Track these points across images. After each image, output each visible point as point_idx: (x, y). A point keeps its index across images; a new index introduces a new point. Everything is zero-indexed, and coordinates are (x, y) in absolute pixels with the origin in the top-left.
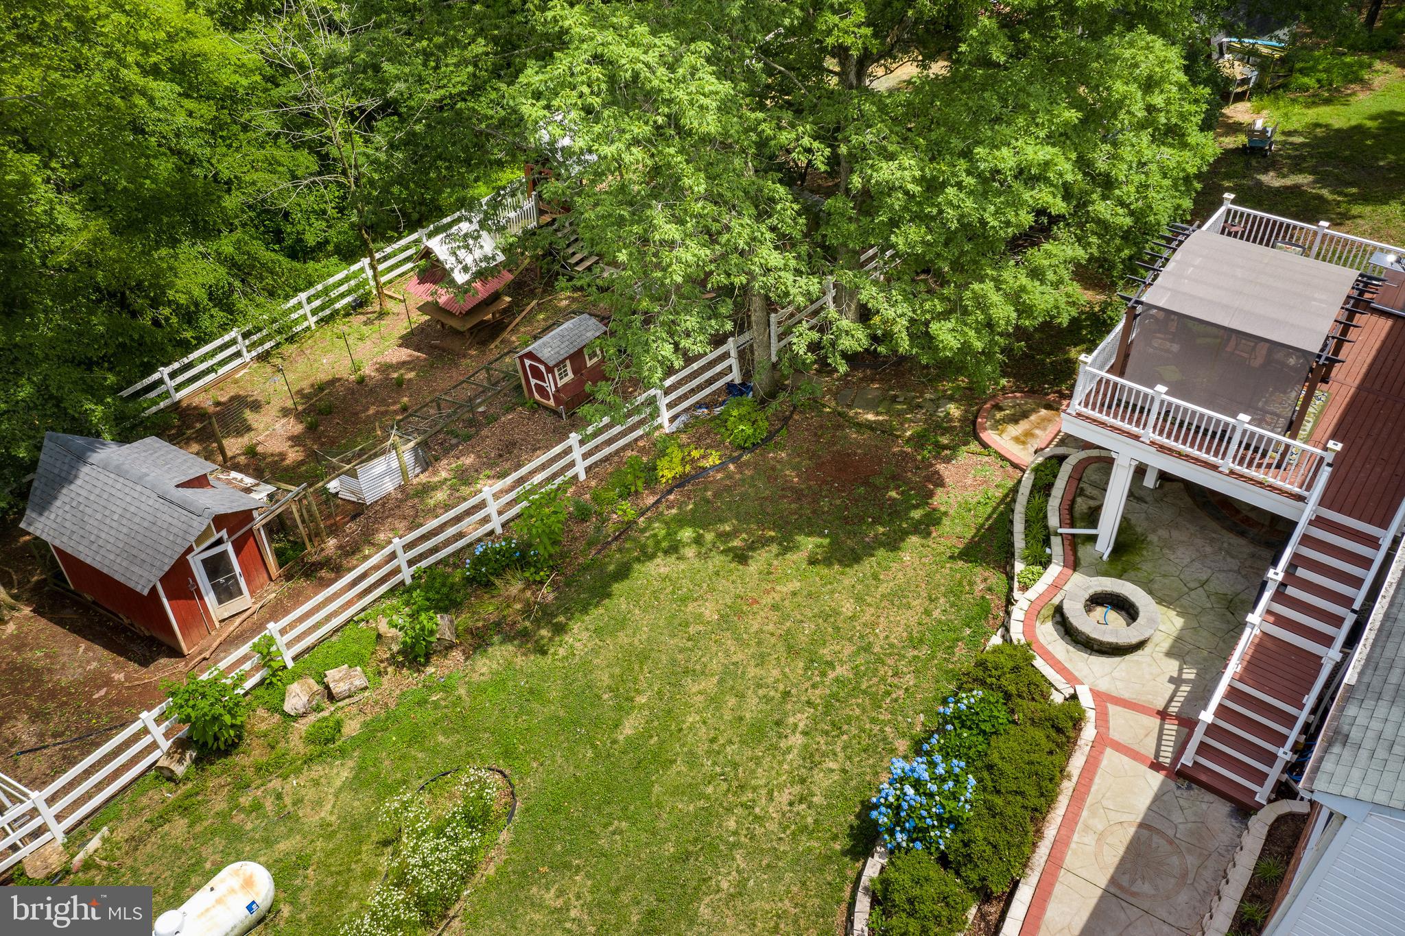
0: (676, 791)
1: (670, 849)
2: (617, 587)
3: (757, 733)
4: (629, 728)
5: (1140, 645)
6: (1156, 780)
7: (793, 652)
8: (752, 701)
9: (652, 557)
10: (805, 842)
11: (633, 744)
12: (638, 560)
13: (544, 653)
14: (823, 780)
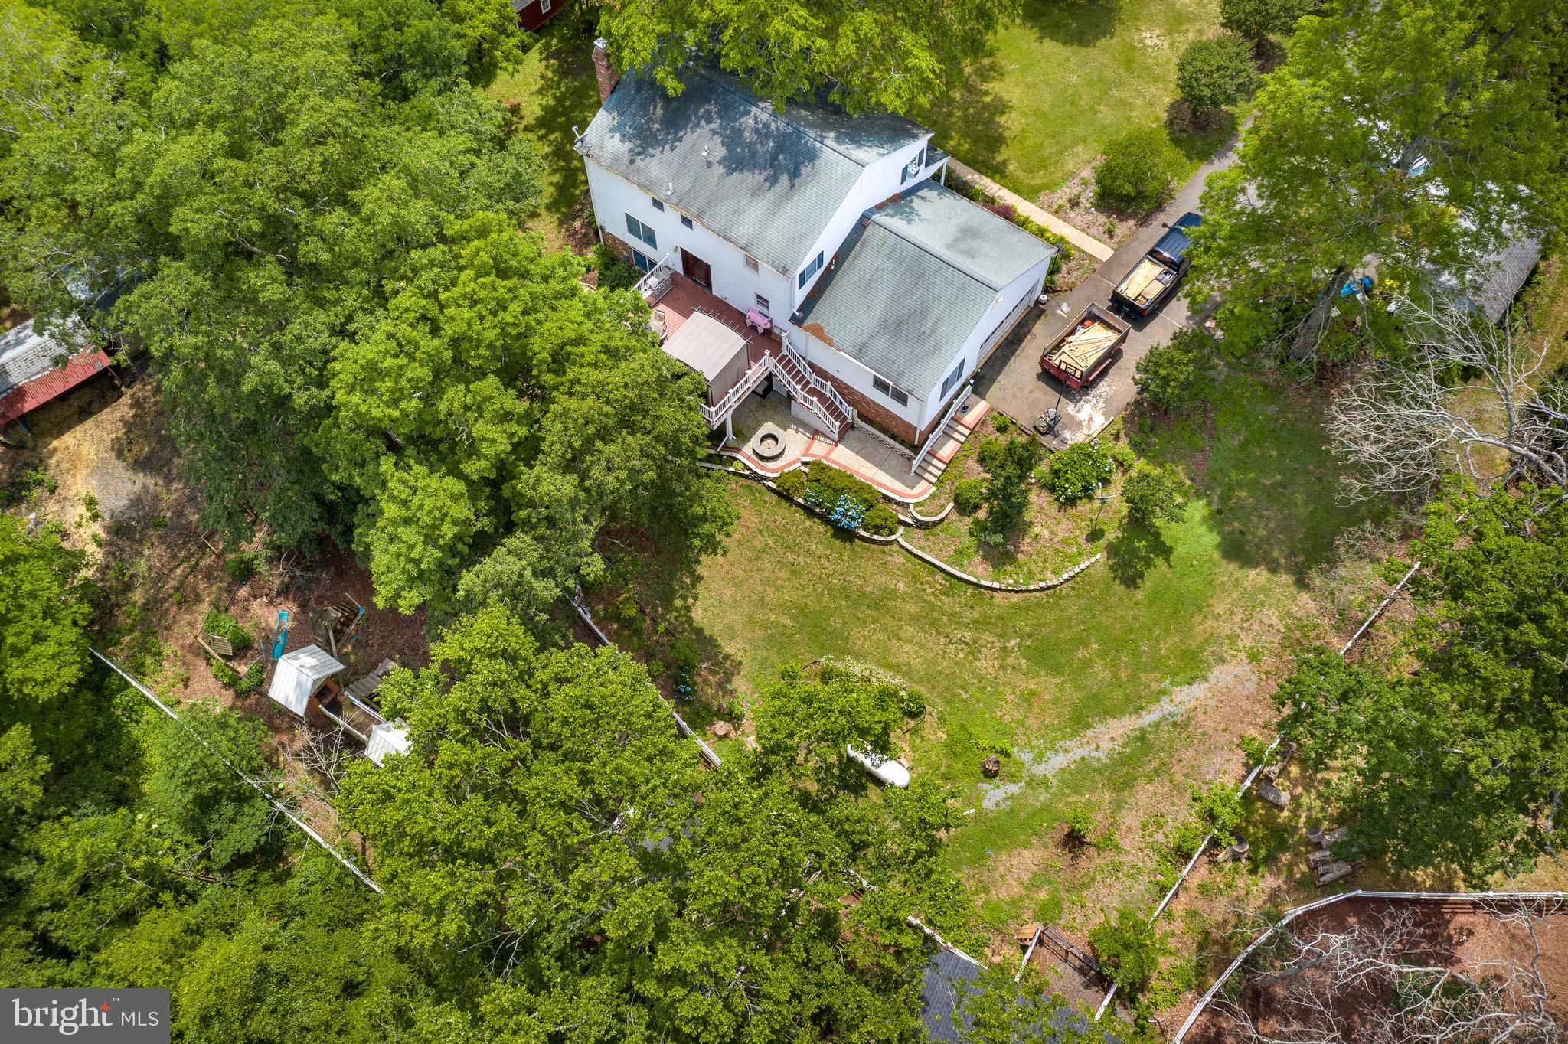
0: (819, 601)
1: (843, 603)
2: (707, 633)
3: (796, 573)
4: (787, 621)
5: (782, 453)
6: (840, 446)
7: (758, 558)
8: (781, 574)
9: (691, 618)
10: (845, 558)
11: (794, 618)
12: (690, 625)
13: (740, 663)
14: (821, 550)
